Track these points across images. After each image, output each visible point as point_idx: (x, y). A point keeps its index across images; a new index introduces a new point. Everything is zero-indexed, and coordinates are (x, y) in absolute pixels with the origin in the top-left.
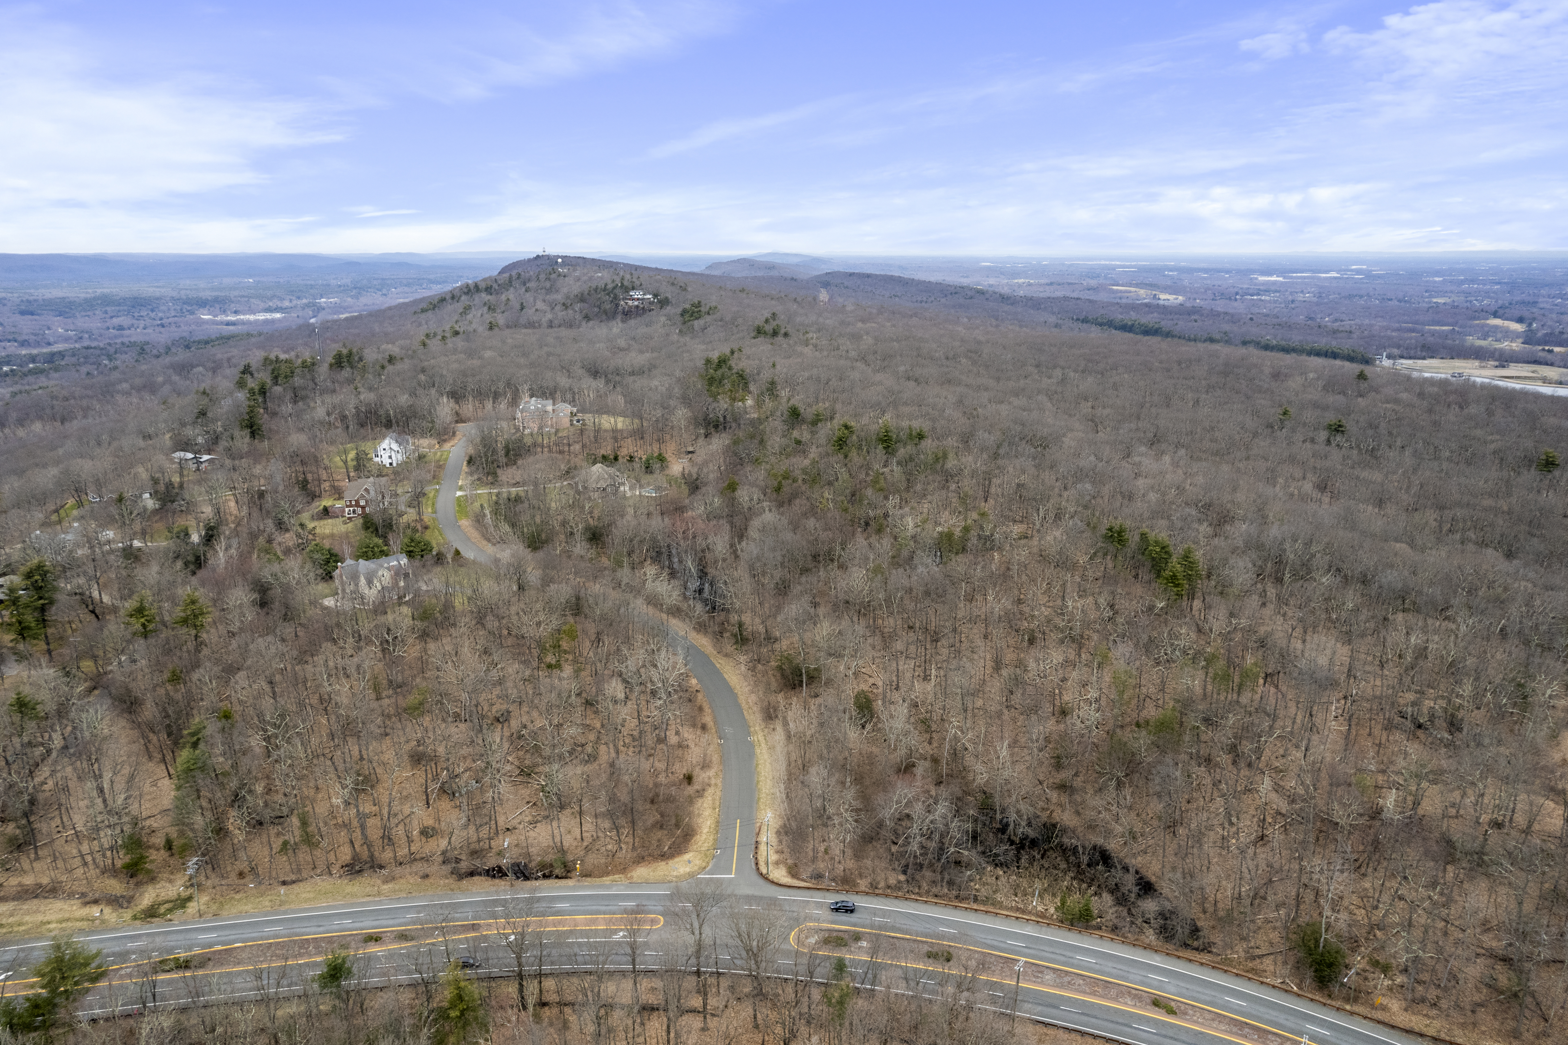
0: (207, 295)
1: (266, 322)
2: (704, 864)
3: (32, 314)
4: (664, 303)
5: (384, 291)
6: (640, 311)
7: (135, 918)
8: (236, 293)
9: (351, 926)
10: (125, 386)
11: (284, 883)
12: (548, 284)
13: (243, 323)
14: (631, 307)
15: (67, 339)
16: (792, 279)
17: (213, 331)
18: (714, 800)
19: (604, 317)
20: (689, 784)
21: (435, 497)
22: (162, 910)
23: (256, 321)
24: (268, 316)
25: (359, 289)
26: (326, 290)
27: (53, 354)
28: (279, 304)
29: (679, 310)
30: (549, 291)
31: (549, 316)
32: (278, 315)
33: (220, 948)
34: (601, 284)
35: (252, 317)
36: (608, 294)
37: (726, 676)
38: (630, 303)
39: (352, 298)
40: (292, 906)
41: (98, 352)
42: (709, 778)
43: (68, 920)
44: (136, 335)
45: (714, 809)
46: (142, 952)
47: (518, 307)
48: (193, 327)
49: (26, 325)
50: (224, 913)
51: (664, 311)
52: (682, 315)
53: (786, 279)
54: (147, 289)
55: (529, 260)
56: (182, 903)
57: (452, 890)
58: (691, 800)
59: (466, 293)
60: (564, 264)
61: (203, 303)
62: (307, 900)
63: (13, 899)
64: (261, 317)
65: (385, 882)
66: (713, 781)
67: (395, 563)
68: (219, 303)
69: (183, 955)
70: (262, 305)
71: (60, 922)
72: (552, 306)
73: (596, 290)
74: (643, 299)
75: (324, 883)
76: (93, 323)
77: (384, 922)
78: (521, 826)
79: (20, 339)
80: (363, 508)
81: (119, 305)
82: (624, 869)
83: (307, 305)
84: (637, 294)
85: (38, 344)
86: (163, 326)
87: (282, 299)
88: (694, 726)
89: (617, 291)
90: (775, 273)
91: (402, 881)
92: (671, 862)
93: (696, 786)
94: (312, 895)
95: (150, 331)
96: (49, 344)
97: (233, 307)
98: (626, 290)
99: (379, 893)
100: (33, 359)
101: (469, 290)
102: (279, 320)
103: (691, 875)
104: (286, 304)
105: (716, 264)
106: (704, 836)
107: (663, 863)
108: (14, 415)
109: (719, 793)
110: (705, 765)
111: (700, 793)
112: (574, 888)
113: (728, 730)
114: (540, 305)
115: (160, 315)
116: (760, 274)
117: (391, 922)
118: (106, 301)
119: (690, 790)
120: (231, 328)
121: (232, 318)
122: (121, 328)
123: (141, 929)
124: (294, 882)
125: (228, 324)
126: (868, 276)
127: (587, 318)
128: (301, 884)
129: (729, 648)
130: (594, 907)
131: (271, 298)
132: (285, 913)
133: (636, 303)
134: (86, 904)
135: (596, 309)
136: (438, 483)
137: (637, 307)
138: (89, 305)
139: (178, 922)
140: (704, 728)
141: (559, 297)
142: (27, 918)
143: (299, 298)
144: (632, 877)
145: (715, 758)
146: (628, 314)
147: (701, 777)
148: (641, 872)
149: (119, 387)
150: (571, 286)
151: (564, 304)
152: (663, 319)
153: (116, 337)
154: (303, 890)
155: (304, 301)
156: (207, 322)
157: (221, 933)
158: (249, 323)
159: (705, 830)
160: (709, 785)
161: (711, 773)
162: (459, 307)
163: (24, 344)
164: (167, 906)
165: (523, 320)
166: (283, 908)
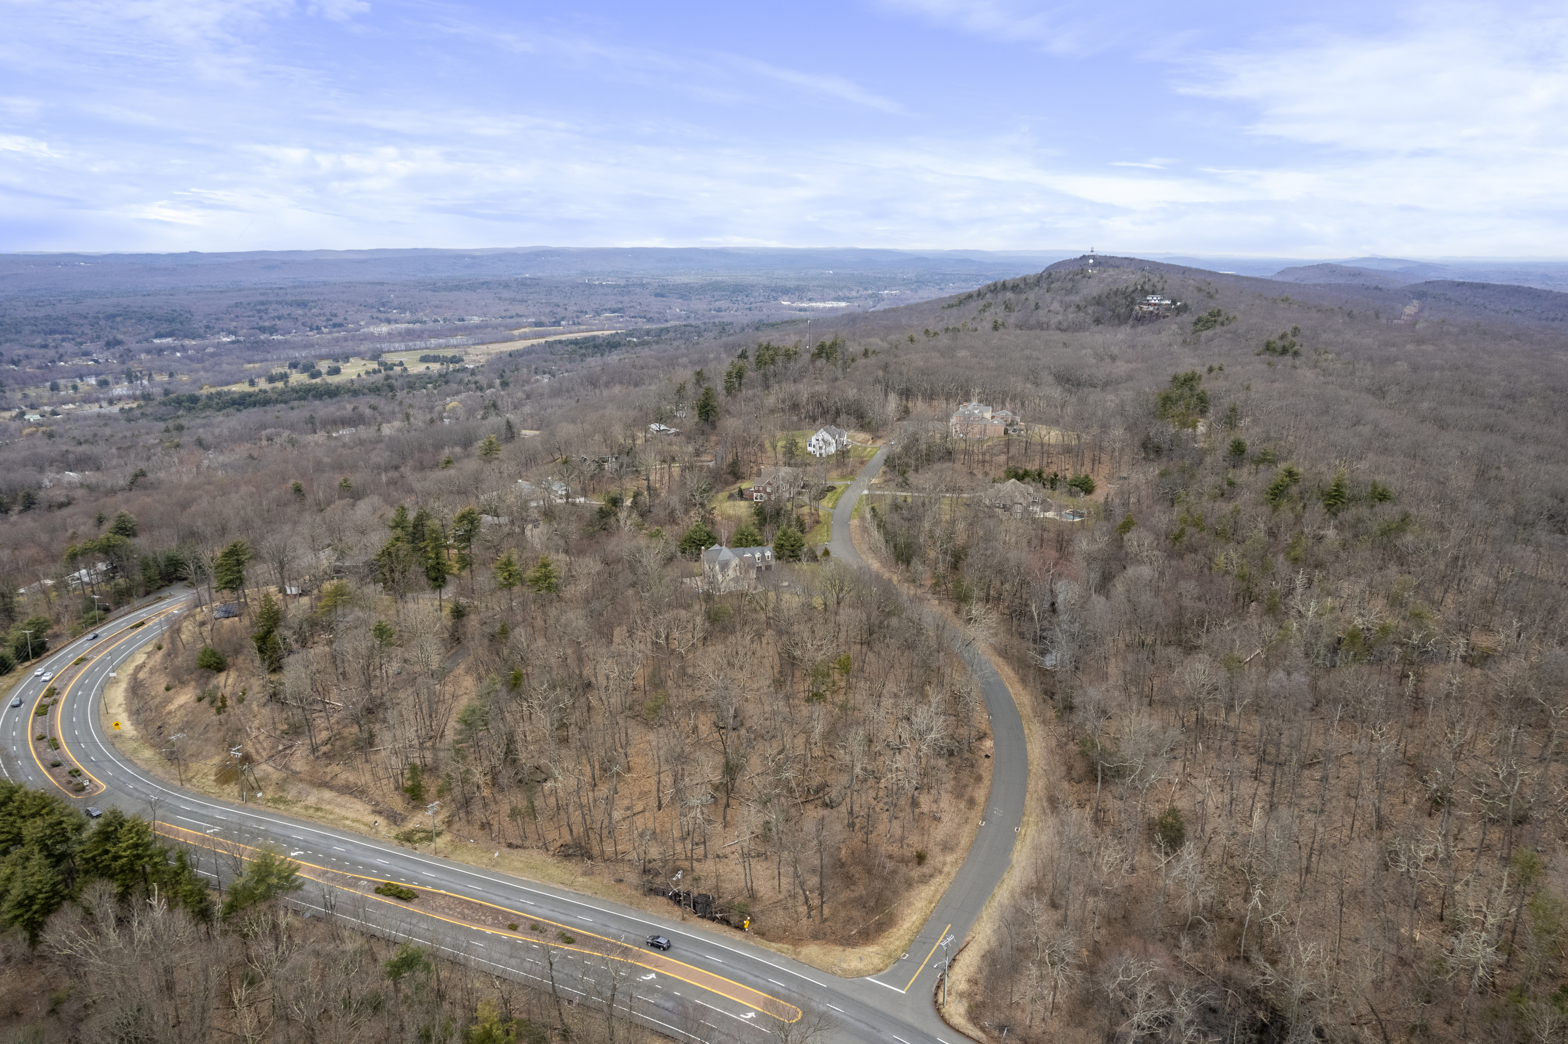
0: (791, 284)
1: (832, 309)
2: (881, 966)
3: (663, 296)
4: (1180, 311)
5: (943, 286)
6: (1154, 317)
7: (397, 837)
8: (815, 283)
9: (530, 908)
10: (685, 360)
11: (510, 845)
12: (1070, 285)
13: (813, 309)
14: (1145, 313)
15: (679, 318)
16: (1377, 288)
17: (787, 315)
18: (937, 891)
19: (1116, 321)
20: (919, 864)
21: (843, 492)
22: (416, 838)
23: (824, 308)
24: (835, 304)
25: (920, 283)
26: (891, 283)
27: (662, 330)
28: (847, 294)
29: (1194, 319)
30: (1069, 292)
31: (1060, 317)
32: (843, 304)
33: (429, 888)
34: (1122, 286)
35: (821, 305)
36: (1126, 298)
37: (1029, 746)
38: (1145, 307)
39: (911, 290)
40: (501, 871)
41: (692, 329)
42: (944, 864)
43: (357, 821)
44: (726, 317)
45: (931, 903)
46: (382, 871)
47: (1033, 306)
48: (773, 311)
49: (656, 305)
50: (453, 857)
51: (1178, 319)
52: (1196, 324)
53: (1367, 288)
54: (748, 277)
55: (1076, 260)
56: (430, 836)
57: (631, 904)
58: (909, 884)
59: (991, 291)
60: (1094, 266)
61: (786, 291)
62: (515, 869)
63: (338, 791)
64: (829, 305)
65: (585, 874)
66: (946, 869)
67: (749, 555)
68: (798, 292)
69: (403, 884)
70: (833, 295)
71: (353, 821)
72: (1067, 307)
73: (1116, 293)
74: (1160, 305)
75: (537, 856)
76: (699, 305)
77: (558, 916)
78: (733, 856)
79: (648, 316)
80: (769, 494)
81: (724, 290)
82: (797, 940)
83: (870, 296)
84: (1154, 299)
85: (659, 321)
86: (750, 309)
87: (851, 290)
88: (959, 796)
89: (1134, 295)
90: (1357, 281)
91: (599, 878)
92: (849, 950)
93: (925, 870)
94: (521, 865)
95: (739, 313)
96: (666, 321)
97: (810, 295)
98: (1145, 293)
99: (571, 884)
100: (648, 332)
101: (996, 288)
102: (842, 308)
103: (859, 974)
104: (854, 294)
105: (1291, 269)
106: (902, 932)
107: (841, 948)
108: (604, 378)
109: (946, 885)
110: (947, 847)
111: (925, 879)
112: (738, 944)
113: (998, 812)
114: (1056, 306)
115: (752, 300)
116: (1342, 281)
117: (562, 917)
118: (716, 287)
119: (916, 873)
120: (802, 313)
121: (805, 305)
122: (719, 310)
123: (393, 849)
124: (517, 847)
125: (801, 310)
126: (1484, 286)
127: (1098, 321)
128: (521, 851)
129: (1051, 714)
130: (743, 974)
131: (841, 289)
132: (492, 876)
133: (1151, 309)
134: (374, 812)
135: (1109, 313)
136: (851, 479)
137: (1152, 312)
138: (703, 290)
139: (422, 852)
140: (972, 802)
141: (1076, 298)
142: (337, 810)
143: (865, 289)
144: (799, 953)
145: (964, 841)
146: (1141, 319)
147: (936, 858)
148: (812, 951)
149: (680, 360)
150: (1093, 288)
151: (1078, 307)
152: (1174, 327)
153: (714, 317)
154: (518, 858)
155: (870, 292)
156: (785, 307)
157: (439, 876)
158: (817, 309)
159: (907, 925)
160: (940, 872)
161: (950, 858)
162: (982, 303)
163: (650, 320)
164: (422, 835)
165: (1032, 321)
166: (493, 870)
